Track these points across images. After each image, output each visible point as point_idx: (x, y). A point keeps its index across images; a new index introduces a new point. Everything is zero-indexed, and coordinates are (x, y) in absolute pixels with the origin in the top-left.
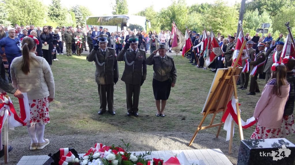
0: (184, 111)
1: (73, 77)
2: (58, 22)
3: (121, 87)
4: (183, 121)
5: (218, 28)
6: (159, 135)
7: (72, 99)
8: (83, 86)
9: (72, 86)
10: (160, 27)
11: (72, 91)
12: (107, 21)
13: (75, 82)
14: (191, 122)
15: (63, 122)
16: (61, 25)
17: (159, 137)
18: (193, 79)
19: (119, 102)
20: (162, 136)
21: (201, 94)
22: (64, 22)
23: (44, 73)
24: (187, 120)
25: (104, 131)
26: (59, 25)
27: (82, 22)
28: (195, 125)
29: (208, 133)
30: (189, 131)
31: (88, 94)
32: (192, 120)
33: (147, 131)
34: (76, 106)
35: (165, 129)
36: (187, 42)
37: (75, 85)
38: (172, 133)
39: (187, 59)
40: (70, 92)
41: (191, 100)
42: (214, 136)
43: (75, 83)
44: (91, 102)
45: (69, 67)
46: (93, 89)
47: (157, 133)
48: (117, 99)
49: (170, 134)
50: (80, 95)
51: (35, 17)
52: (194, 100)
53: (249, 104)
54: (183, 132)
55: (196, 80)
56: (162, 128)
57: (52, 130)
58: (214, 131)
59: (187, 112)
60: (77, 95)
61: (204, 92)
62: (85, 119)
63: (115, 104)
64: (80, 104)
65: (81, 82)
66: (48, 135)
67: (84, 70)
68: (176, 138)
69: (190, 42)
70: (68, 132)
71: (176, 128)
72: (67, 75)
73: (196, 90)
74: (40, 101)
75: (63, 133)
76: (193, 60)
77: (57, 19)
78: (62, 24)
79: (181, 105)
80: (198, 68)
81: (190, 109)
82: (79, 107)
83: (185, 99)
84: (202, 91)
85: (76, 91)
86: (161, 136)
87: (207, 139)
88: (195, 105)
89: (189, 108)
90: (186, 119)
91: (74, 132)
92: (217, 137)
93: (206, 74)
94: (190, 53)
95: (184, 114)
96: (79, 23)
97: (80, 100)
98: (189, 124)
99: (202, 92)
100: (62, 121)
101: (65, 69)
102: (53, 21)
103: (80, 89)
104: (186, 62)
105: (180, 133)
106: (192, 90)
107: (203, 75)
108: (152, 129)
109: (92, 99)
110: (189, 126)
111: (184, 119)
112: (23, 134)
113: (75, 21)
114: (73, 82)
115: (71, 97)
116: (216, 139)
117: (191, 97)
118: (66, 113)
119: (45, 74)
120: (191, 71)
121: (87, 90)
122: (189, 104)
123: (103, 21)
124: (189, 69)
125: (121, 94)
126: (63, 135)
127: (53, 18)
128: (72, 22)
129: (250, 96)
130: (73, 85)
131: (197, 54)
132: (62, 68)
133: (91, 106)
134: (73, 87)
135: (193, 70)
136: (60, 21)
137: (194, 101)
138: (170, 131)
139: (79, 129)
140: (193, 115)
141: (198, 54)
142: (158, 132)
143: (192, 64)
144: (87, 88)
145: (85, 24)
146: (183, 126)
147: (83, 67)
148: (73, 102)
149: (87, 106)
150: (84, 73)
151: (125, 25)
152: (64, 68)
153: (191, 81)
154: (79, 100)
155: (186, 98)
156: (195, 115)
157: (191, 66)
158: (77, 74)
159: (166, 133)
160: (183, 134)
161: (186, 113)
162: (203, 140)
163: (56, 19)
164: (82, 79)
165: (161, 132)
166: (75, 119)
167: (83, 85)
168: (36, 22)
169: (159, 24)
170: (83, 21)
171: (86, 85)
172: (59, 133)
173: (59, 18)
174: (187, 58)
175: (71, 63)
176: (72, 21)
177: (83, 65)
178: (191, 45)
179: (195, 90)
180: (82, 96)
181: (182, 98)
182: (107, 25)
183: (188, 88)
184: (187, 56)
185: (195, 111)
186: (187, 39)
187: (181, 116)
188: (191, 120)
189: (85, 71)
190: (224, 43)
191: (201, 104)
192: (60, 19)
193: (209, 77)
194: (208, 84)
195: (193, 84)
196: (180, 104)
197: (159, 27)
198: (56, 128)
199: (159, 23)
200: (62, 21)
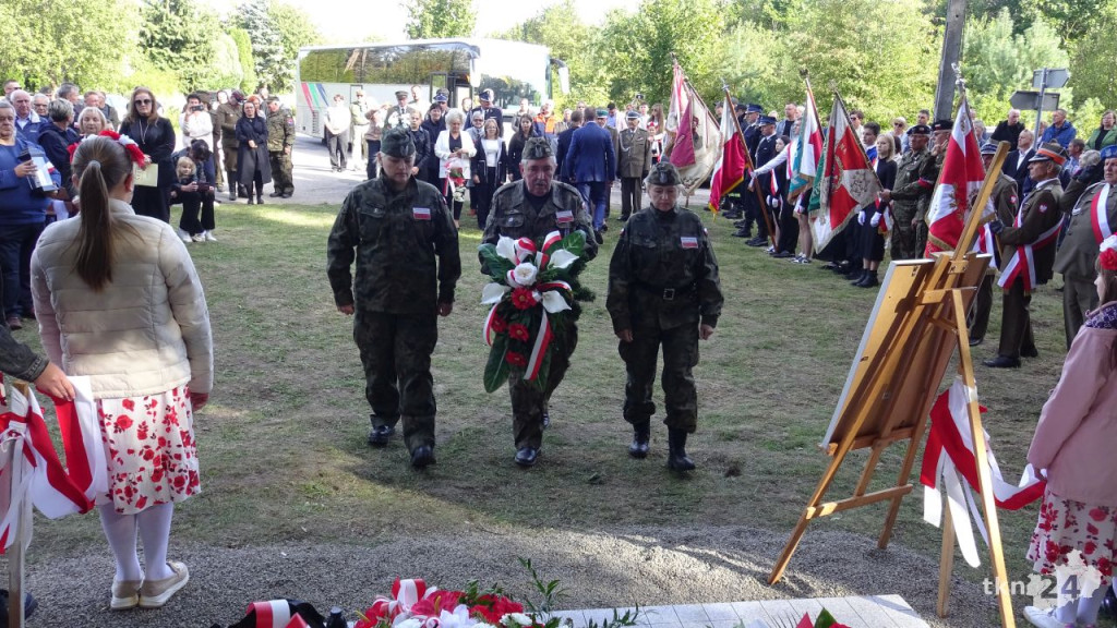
0: (730, 438)
1: (259, 303)
2: (181, 71)
3: (460, 339)
4: (733, 479)
5: (846, 90)
6: (639, 538)
7: (265, 394)
8: (306, 338)
9: (257, 337)
10: (609, 89)
11: (261, 358)
12: (388, 65)
13: (271, 323)
14: (767, 484)
15: (235, 491)
16: (195, 83)
17: (642, 549)
18: (757, 303)
19: (460, 403)
20: (655, 545)
21: (795, 367)
22: (207, 69)
23: (169, 288)
24: (748, 476)
25: (410, 526)
26: (186, 82)
27: (280, 69)
28: (782, 495)
29: (839, 528)
30: (761, 520)
31: (328, 371)
32: (768, 477)
33: (588, 522)
34: (284, 423)
35: (661, 513)
36: (730, 149)
37: (271, 333)
38: (693, 533)
39: (724, 219)
40: (251, 363)
41: (757, 392)
42: (868, 539)
43: (268, 328)
44: (343, 406)
45: (240, 257)
46: (344, 349)
47: (630, 531)
48: (449, 393)
49: (684, 535)
50: (296, 375)
52: (768, 392)
53: (997, 407)
54: (736, 528)
55: (771, 309)
56: (647, 509)
57: (194, 526)
58: (867, 518)
59: (746, 444)
60: (284, 375)
61: (808, 359)
62: (327, 475)
63: (444, 413)
64: (297, 416)
65: (293, 320)
66: (177, 544)
67: (302, 271)
68: (713, 553)
69: (741, 148)
70: (262, 532)
71: (707, 511)
72: (235, 292)
73: (774, 350)
74: (154, 403)
75: (244, 538)
76: (749, 225)
77: (175, 60)
78: (196, 78)
79: (714, 412)
80: (772, 258)
81: (757, 429)
82: (296, 426)
83: (729, 387)
84: (797, 352)
85: (280, 359)
86: (648, 546)
87: (842, 554)
88: (776, 413)
89: (750, 427)
90: (745, 470)
91: (288, 533)
92: (882, 546)
93: (811, 282)
94: (738, 195)
95: (733, 451)
96: (266, 75)
97: (298, 399)
98: (758, 492)
99: (797, 357)
100: (233, 488)
101: (225, 267)
102: (161, 69)
103: (294, 350)
104: (721, 233)
105: (725, 530)
106: (757, 348)
107: (801, 287)
108: (608, 514)
109: (345, 393)
110: (758, 500)
111: (734, 471)
112: (73, 545)
113: (252, 67)
114: (262, 321)
115: (257, 387)
116: (879, 555)
117: (754, 379)
118: (244, 454)
119: (172, 290)
120: (746, 268)
121: (320, 354)
122: (750, 407)
123: (371, 66)
124: (736, 262)
125: (466, 369)
126: (240, 547)
128: (239, 71)
129: (996, 372)
130: (264, 334)
131: (771, 201)
132: (210, 262)
133: (347, 422)
134: (264, 343)
135: (752, 264)
136: (191, 68)
137: (770, 396)
138: (682, 523)
139: (304, 520)
140: (773, 453)
141: (774, 200)
142: (635, 528)
143: (746, 239)
144: (321, 348)
145: (290, 77)
146: (734, 501)
147: (300, 257)
148: (268, 405)
149: (329, 423)
150: (305, 284)
151: (464, 82)
152: (220, 265)
153: (749, 311)
154: (294, 396)
155: (735, 384)
156: (780, 457)
157: (744, 249)
158: (276, 289)
159: (668, 530)
160: (738, 533)
161: (740, 446)
162: (826, 561)
163: (171, 58)
164: (297, 309)
165: (649, 529)
166: (286, 478)
167: (303, 332)
168: (90, 73)
169: (605, 75)
170: (283, 67)
171: (317, 335)
172: (226, 535)
173: (183, 54)
174: (724, 215)
175: (246, 242)
176: (238, 65)
177: (298, 249)
178: (746, 162)
179: (768, 352)
180: (302, 378)
181: (716, 385)
182: (385, 82)
183: (740, 341)
184: (725, 207)
185: (776, 436)
186: (730, 138)
187: (721, 460)
188: (763, 477)
189: (309, 273)
190: (883, 154)
191: (798, 409)
192: (188, 60)
193: (820, 296)
194: (823, 322)
195: (760, 326)
196: (712, 408)
197: (602, 89)
198: (207, 515)
199: (602, 72)
200: (196, 66)
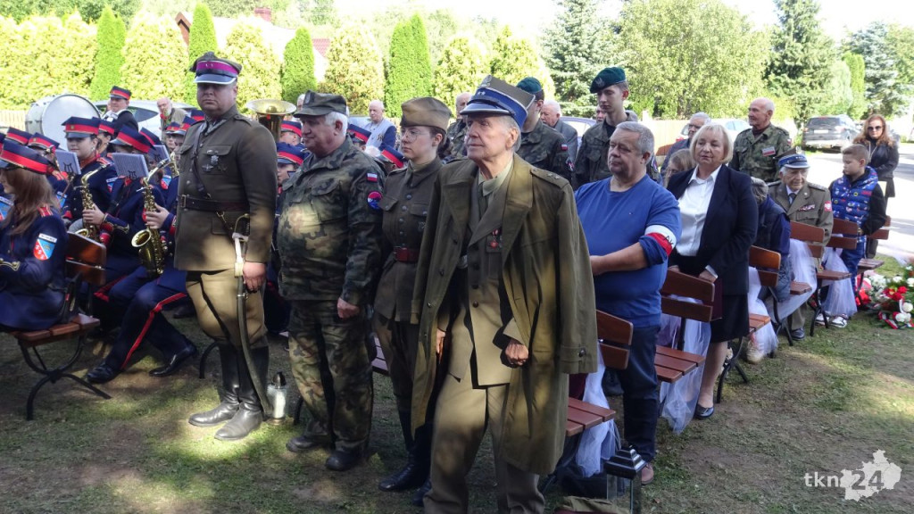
2: (796, 95)
16: (807, 108)
22: (821, 95)
26: (799, 107)
51: (715, 79)
77: (790, 86)
78: (809, 103)
113: (862, 93)
127: (776, 80)
128: (849, 95)
136: (806, 94)
163: (786, 85)
173: (800, 79)
176: (849, 90)
192: (803, 86)
200: (811, 91)
